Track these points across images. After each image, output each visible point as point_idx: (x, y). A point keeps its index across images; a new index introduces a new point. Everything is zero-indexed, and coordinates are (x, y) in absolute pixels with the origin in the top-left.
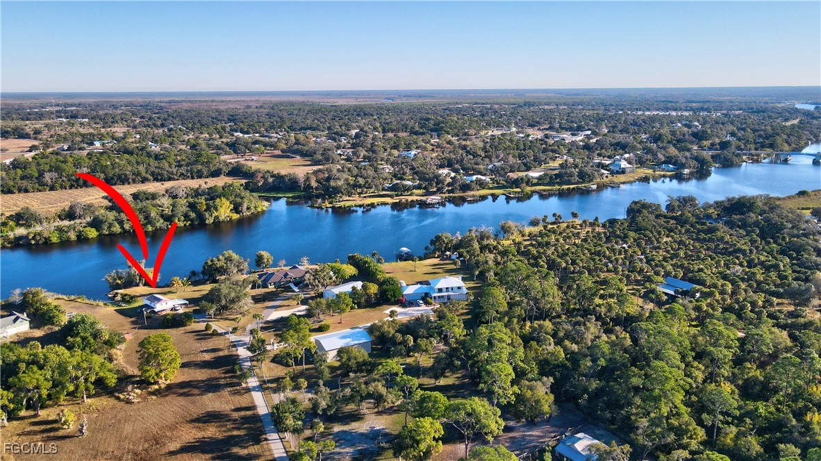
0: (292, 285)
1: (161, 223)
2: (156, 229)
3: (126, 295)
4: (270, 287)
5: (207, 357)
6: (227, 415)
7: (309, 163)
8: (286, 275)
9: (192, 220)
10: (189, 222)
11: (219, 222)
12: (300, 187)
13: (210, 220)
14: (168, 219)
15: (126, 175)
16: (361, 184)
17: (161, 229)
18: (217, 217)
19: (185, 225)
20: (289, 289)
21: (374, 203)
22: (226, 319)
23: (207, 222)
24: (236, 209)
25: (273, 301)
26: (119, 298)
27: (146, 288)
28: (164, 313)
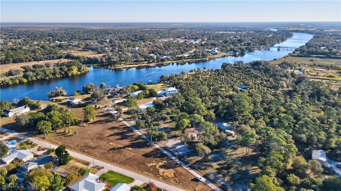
0: (116, 93)
1: (51, 76)
2: (50, 78)
3: (57, 99)
4: (109, 94)
5: (101, 114)
6: (118, 127)
7: (96, 53)
8: (114, 90)
9: (63, 75)
10: (62, 75)
11: (74, 75)
12: (99, 62)
13: (70, 75)
14: (54, 74)
15: (22, 59)
16: (123, 60)
17: (51, 78)
18: (72, 73)
19: (60, 76)
20: (116, 95)
21: (130, 67)
22: (100, 104)
23: (69, 75)
24: (79, 70)
25: (113, 98)
26: (54, 100)
27: (62, 97)
28: (76, 103)
